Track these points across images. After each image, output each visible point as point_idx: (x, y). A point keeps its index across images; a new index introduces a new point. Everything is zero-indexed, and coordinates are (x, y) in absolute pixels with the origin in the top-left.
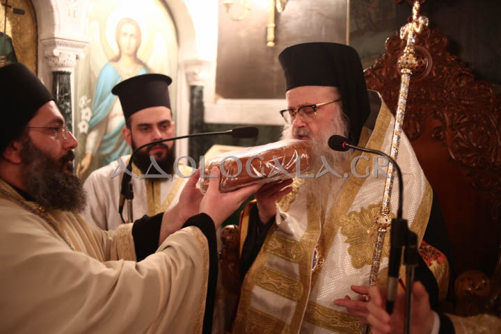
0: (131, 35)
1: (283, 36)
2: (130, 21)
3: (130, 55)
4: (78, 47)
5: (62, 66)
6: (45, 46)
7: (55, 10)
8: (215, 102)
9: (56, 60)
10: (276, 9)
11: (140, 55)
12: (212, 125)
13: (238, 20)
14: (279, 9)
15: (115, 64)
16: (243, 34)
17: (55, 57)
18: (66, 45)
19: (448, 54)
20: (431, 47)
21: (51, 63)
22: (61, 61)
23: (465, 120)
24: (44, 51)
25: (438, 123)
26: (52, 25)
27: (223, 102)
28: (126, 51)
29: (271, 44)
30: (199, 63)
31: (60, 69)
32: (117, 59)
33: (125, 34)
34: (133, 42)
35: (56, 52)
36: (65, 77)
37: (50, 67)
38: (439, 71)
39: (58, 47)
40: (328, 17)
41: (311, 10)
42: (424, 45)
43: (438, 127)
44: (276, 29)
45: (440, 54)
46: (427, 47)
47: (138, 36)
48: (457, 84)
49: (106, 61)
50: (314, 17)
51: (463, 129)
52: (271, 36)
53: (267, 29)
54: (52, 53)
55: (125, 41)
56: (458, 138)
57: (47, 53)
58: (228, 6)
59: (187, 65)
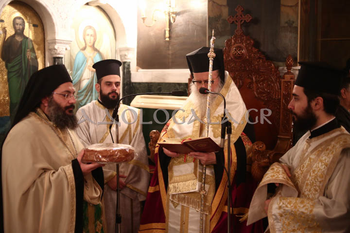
0: (91, 35)
1: (174, 35)
2: (90, 27)
3: (90, 46)
4: (67, 44)
5: (59, 54)
6: (49, 44)
7: (55, 25)
8: (137, 71)
9: (56, 51)
10: (170, 20)
11: (96, 46)
12: (135, 83)
13: (150, 27)
14: (172, 21)
15: (83, 52)
16: (152, 33)
17: (55, 49)
18: (61, 43)
19: (253, 48)
20: (246, 45)
21: (52, 52)
22: (58, 51)
23: (262, 79)
24: (49, 46)
25: (249, 81)
26: (54, 32)
27: (142, 71)
28: (88, 44)
29: (167, 39)
30: (128, 50)
31: (58, 56)
32: (84, 49)
33: (88, 35)
34: (92, 39)
35: (56, 47)
36: (60, 60)
37: (52, 54)
38: (250, 56)
39: (57, 44)
40: (198, 26)
41: (189, 21)
42: (243, 44)
43: (250, 82)
44: (170, 31)
45: (250, 48)
46: (244, 44)
47: (95, 36)
48: (258, 62)
49: (79, 50)
50: (190, 26)
51: (261, 83)
52: (167, 35)
53: (165, 31)
54: (54, 47)
55: (88, 38)
56: (259, 87)
57: (51, 47)
58: (144, 19)
59: (120, 51)
